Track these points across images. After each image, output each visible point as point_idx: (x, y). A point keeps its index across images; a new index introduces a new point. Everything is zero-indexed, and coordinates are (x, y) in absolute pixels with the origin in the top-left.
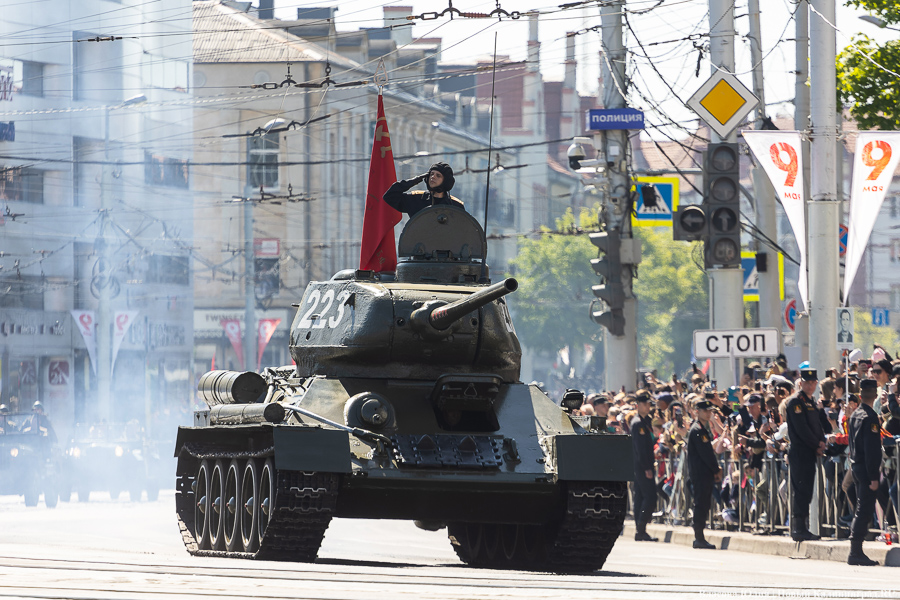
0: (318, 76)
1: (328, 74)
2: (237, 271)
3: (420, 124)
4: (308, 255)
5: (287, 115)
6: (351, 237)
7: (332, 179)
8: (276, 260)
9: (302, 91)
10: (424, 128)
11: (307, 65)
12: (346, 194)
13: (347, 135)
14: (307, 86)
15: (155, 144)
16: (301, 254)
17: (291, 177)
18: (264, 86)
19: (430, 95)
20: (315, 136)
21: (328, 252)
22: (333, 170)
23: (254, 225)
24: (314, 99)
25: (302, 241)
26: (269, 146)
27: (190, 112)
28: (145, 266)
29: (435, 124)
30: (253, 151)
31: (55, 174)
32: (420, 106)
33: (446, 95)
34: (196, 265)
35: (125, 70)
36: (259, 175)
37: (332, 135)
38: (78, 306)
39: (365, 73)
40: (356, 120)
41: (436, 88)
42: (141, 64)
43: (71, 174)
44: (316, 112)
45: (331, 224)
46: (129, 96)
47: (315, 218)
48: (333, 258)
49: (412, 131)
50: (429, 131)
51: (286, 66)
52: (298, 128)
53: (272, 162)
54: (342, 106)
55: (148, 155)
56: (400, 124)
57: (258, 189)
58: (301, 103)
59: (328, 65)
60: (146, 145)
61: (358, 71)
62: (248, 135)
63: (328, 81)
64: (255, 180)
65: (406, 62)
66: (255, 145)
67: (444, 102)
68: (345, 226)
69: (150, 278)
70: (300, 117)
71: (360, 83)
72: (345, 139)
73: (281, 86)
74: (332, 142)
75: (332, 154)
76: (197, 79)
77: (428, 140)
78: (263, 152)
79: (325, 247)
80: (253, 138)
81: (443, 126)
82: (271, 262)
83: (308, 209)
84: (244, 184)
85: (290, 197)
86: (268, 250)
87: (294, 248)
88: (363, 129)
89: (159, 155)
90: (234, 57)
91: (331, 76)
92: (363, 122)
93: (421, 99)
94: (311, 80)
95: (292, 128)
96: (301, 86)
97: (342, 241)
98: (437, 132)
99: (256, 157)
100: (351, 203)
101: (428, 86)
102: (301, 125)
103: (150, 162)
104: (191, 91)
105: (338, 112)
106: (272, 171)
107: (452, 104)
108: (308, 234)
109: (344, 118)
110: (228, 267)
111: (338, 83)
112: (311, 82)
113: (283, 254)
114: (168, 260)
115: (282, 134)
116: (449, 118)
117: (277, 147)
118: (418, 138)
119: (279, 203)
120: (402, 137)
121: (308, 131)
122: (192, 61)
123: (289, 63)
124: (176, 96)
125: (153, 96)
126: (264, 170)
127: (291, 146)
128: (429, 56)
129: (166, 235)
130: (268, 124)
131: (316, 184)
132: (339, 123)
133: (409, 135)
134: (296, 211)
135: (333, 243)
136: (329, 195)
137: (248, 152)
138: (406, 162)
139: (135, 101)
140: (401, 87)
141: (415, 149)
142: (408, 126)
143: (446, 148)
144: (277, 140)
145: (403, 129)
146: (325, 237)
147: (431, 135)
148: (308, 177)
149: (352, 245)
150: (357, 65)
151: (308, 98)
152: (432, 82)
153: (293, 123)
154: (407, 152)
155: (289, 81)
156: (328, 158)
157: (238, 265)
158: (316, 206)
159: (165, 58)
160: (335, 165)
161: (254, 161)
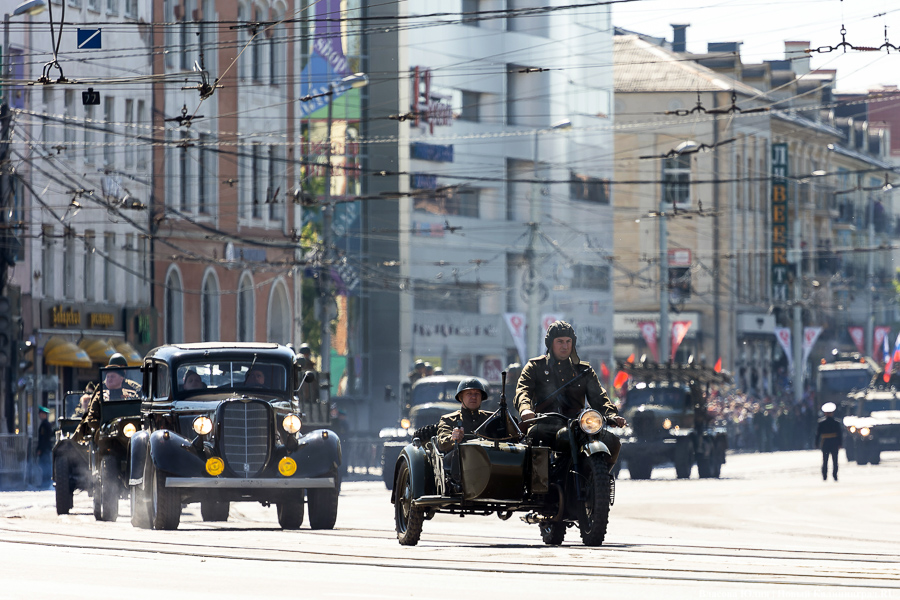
0: (725, 104)
1: (734, 101)
2: (652, 278)
3: (816, 147)
4: (716, 263)
5: (698, 138)
6: (755, 248)
7: (738, 196)
8: (687, 269)
9: (711, 117)
10: (821, 151)
11: (716, 94)
12: (750, 209)
13: (740, 153)
14: (716, 113)
15: (579, 165)
16: (709, 263)
17: (701, 194)
18: (677, 113)
19: (826, 120)
20: (723, 157)
21: (735, 261)
22: (738, 188)
23: (668, 238)
24: (722, 124)
25: (710, 252)
26: (681, 166)
27: (611, 137)
28: (570, 274)
29: (831, 147)
30: (668, 171)
31: (490, 192)
32: (816, 130)
33: (840, 121)
34: (616, 273)
35: (553, 98)
36: (673, 192)
37: (738, 157)
38: (510, 309)
39: (768, 101)
40: (760, 143)
41: (831, 115)
42: (567, 93)
43: (503, 192)
44: (724, 135)
45: (737, 236)
46: (556, 122)
47: (723, 230)
48: (738, 267)
49: (810, 153)
50: (825, 153)
51: (696, 95)
52: (707, 150)
53: (684, 181)
54: (747, 130)
55: (573, 175)
56: (799, 146)
57: (671, 205)
58: (710, 128)
59: (734, 94)
60: (571, 165)
61: (761, 99)
62: (663, 156)
63: (734, 108)
64: (668, 197)
65: (804, 90)
66: (669, 165)
67: (838, 127)
68: (750, 238)
69: (575, 285)
70: (709, 140)
71: (762, 110)
72: (750, 160)
73: (692, 112)
74: (738, 162)
75: (738, 174)
76: (617, 107)
77: (824, 161)
78: (676, 171)
79: (731, 257)
80: (667, 160)
81: (838, 149)
82: (683, 271)
83: (716, 223)
84: (659, 200)
85: (700, 212)
86: (681, 259)
87: (704, 258)
88: (766, 151)
89: (583, 175)
90: (649, 87)
91: (737, 104)
92: (766, 144)
93: (818, 124)
94: (718, 107)
95: (701, 150)
96: (710, 112)
97: (747, 251)
98: (832, 154)
99: (669, 176)
100: (755, 218)
101: (824, 113)
102: (710, 147)
103: (574, 181)
104: (612, 117)
105: (743, 136)
106: (684, 188)
107: (846, 129)
108: (716, 245)
109: (749, 141)
110: (644, 274)
111: (743, 110)
112: (719, 108)
113: (694, 263)
114: (590, 268)
115: (693, 156)
116: (843, 142)
117: (688, 167)
118: (815, 159)
119: (690, 218)
120: (800, 159)
121: (716, 153)
122: (612, 90)
123: (699, 92)
124: (598, 121)
125: (578, 122)
126: (677, 188)
127: (701, 167)
128: (825, 85)
129: (590, 246)
130: (681, 146)
131: (723, 200)
132: (744, 146)
133: (806, 156)
134: (705, 224)
135: (738, 254)
136: (735, 210)
137: (662, 172)
138: (805, 181)
139: (562, 126)
140: (801, 114)
141: (812, 168)
142: (806, 149)
143: (840, 168)
144: (689, 161)
145: (802, 151)
146: (732, 248)
147: (827, 157)
148: (716, 194)
149: (756, 255)
150: (760, 93)
151: (716, 124)
152: (828, 109)
153: (703, 146)
154: (805, 171)
155: (699, 108)
156: (735, 177)
157: (653, 273)
158: (724, 219)
159: (588, 87)
160: (741, 184)
161: (667, 181)
